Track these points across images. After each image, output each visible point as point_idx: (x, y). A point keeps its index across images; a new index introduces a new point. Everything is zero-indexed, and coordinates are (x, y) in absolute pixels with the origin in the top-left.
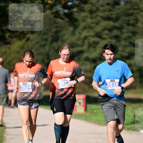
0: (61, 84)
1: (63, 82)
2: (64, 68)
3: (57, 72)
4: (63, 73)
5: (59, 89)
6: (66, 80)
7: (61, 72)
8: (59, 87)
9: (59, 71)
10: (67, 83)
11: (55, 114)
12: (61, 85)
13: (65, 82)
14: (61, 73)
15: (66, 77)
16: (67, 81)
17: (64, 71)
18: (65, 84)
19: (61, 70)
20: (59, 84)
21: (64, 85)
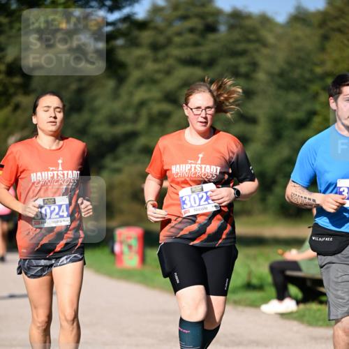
0: (190, 201)
1: (194, 195)
2: (200, 153)
3: (178, 166)
4: (195, 168)
5: (184, 216)
6: (205, 190)
7: (188, 167)
8: (183, 211)
9: (183, 163)
10: (206, 200)
11: (178, 293)
12: (189, 204)
13: (200, 196)
14: (190, 170)
15: (205, 182)
16: (206, 193)
17: (199, 162)
18: (202, 202)
19: (190, 161)
20: (184, 203)
21: (198, 203)
